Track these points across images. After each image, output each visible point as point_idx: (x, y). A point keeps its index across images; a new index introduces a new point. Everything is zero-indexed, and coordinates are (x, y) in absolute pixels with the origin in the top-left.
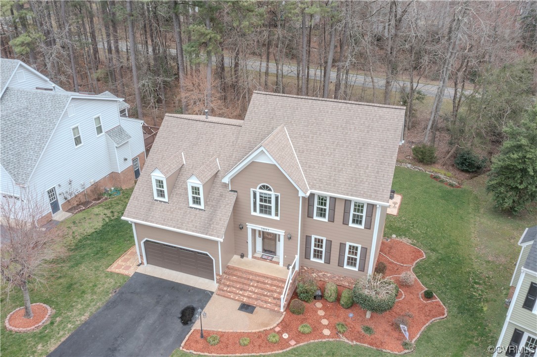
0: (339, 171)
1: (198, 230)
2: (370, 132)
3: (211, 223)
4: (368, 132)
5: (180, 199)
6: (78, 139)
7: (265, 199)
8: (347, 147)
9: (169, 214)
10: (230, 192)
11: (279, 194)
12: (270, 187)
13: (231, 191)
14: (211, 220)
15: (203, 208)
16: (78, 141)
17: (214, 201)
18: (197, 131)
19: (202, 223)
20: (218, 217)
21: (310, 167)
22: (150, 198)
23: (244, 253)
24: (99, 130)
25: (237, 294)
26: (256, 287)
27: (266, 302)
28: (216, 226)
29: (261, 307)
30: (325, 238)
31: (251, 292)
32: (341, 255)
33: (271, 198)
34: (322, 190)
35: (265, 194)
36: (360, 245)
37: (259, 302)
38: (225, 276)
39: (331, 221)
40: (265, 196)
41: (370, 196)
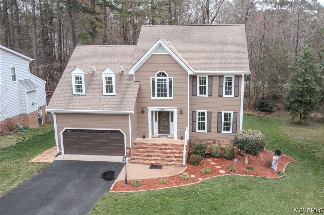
0: (212, 59)
1: (113, 108)
2: (226, 38)
3: (123, 102)
4: (225, 38)
5: (95, 92)
7: (162, 85)
8: (213, 46)
9: (87, 102)
10: (134, 83)
11: (172, 77)
12: (166, 73)
13: (135, 81)
14: (122, 101)
15: (115, 94)
17: (122, 90)
18: (103, 52)
19: (115, 104)
20: (128, 98)
21: (191, 59)
22: (69, 94)
23: (145, 134)
24: (14, 78)
25: (145, 160)
26: (160, 153)
27: (170, 161)
28: (127, 104)
29: (167, 165)
30: (207, 111)
31: (156, 156)
32: (219, 122)
33: (166, 82)
34: (202, 70)
35: (162, 80)
36: (232, 111)
37: (165, 162)
38: (133, 150)
39: (210, 95)
40: (162, 82)
41: (237, 70)
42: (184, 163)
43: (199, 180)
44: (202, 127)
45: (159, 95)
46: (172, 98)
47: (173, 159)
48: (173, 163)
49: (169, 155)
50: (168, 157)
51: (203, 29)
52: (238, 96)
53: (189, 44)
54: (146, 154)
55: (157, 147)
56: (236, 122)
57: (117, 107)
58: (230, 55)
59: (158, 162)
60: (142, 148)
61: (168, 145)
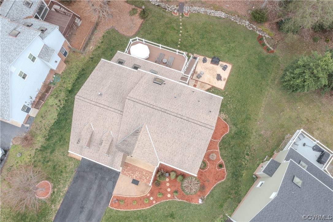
3: (113, 162)
6: (24, 76)
9: (92, 154)
19: (109, 162)
20: (116, 160)
21: (160, 150)
24: (33, 59)
42: (150, 184)
43: (153, 204)
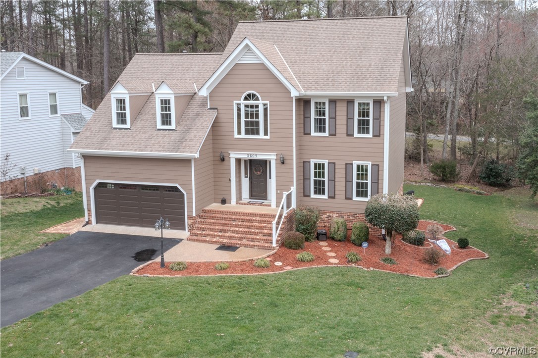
0: (338, 73)
1: (166, 150)
2: (371, 38)
3: (184, 140)
4: (368, 38)
5: (146, 124)
6: (24, 110)
7: (252, 114)
8: (346, 52)
9: (130, 139)
10: (208, 110)
11: (268, 102)
12: (258, 95)
13: (211, 109)
14: (184, 138)
15: (174, 128)
16: (24, 112)
17: (188, 121)
19: (171, 143)
20: (192, 134)
21: (303, 73)
22: (107, 128)
23: (226, 197)
24: (54, 109)
25: (214, 236)
26: (240, 226)
27: (253, 240)
28: (190, 143)
29: (247, 246)
30: (327, 161)
31: (233, 232)
32: (348, 181)
33: (258, 111)
34: (318, 90)
35: (252, 107)
36: (370, 163)
37: (245, 242)
38: (199, 220)
39: (333, 134)
40: (252, 110)
41: (376, 89)
42: (274, 245)
43: (284, 270)
44: (320, 190)
45: (247, 133)
46: (268, 137)
47: (258, 237)
48: (257, 243)
49: (253, 231)
50: (251, 234)
51: (336, 25)
52: (379, 136)
53: (306, 49)
54: (217, 228)
55: (238, 217)
56: (377, 182)
57: (173, 147)
58: (370, 65)
59: (233, 241)
60: (213, 218)
61: (255, 215)
